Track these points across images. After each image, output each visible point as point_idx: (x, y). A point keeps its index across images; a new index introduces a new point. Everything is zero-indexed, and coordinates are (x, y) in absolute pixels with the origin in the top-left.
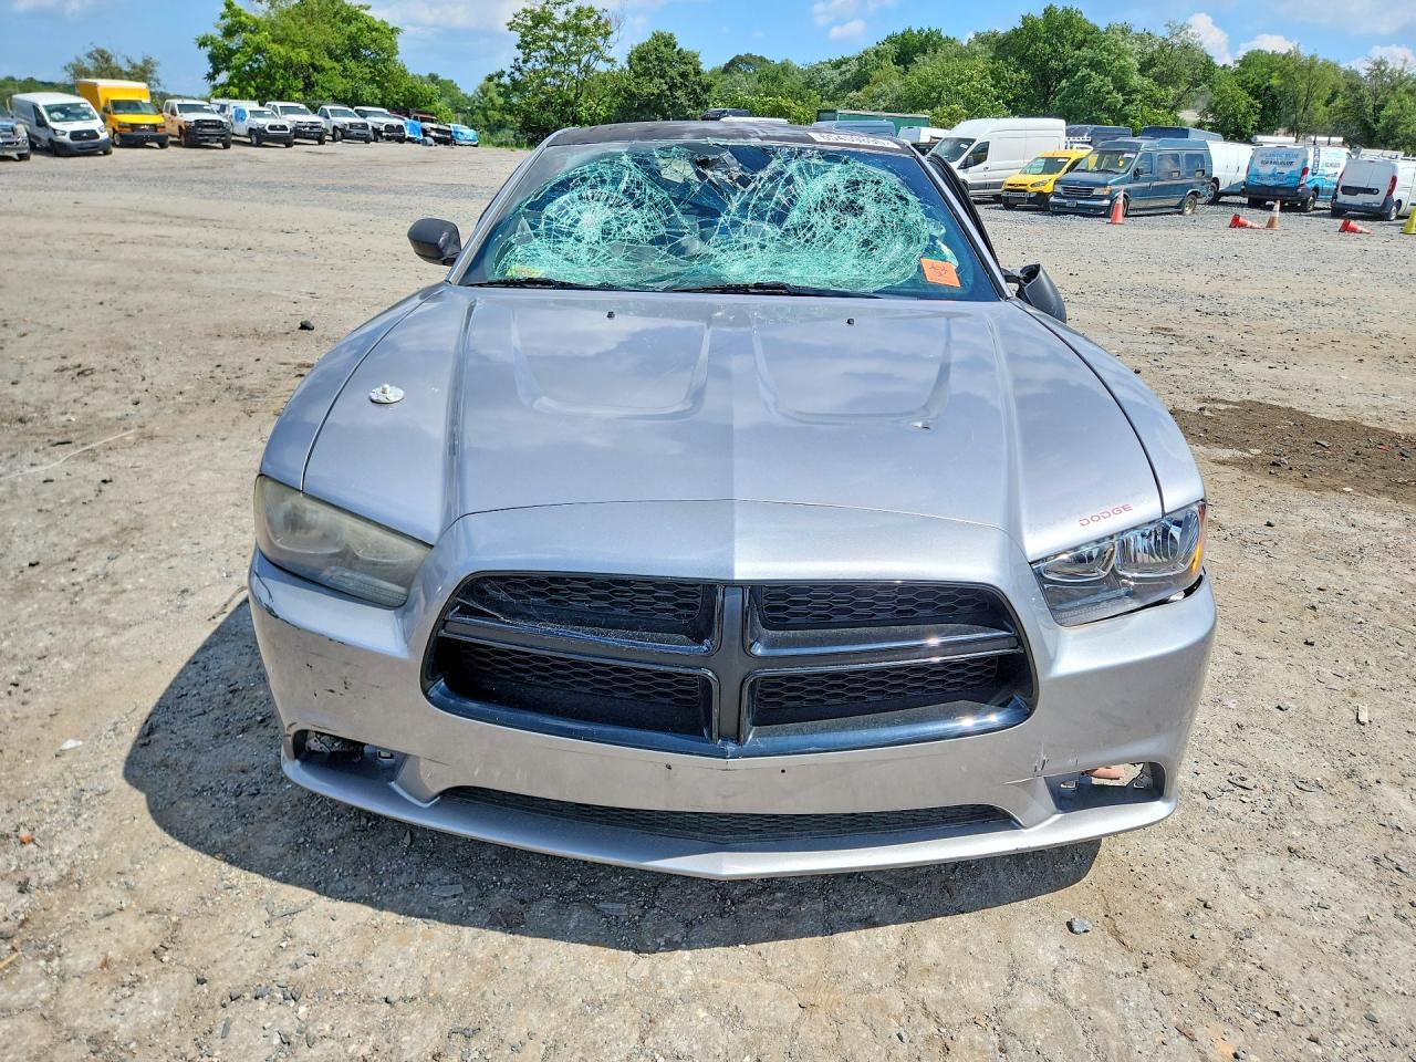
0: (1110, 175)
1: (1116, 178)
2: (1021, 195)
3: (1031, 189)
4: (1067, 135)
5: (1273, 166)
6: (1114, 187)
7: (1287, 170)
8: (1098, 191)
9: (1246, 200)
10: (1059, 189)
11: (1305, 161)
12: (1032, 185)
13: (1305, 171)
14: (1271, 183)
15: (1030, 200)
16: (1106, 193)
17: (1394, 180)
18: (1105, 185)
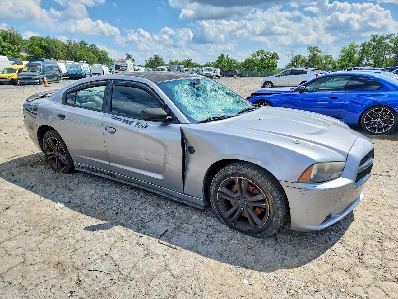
0: (36, 73)
1: (38, 74)
2: (5, 80)
3: (9, 78)
4: (9, 61)
5: (73, 69)
6: (39, 76)
7: (77, 70)
8: (34, 78)
9: (69, 78)
10: (20, 78)
11: (81, 67)
12: (9, 77)
13: (82, 70)
14: (74, 73)
15: (9, 81)
16: (37, 78)
17: (103, 71)
18: (36, 76)
